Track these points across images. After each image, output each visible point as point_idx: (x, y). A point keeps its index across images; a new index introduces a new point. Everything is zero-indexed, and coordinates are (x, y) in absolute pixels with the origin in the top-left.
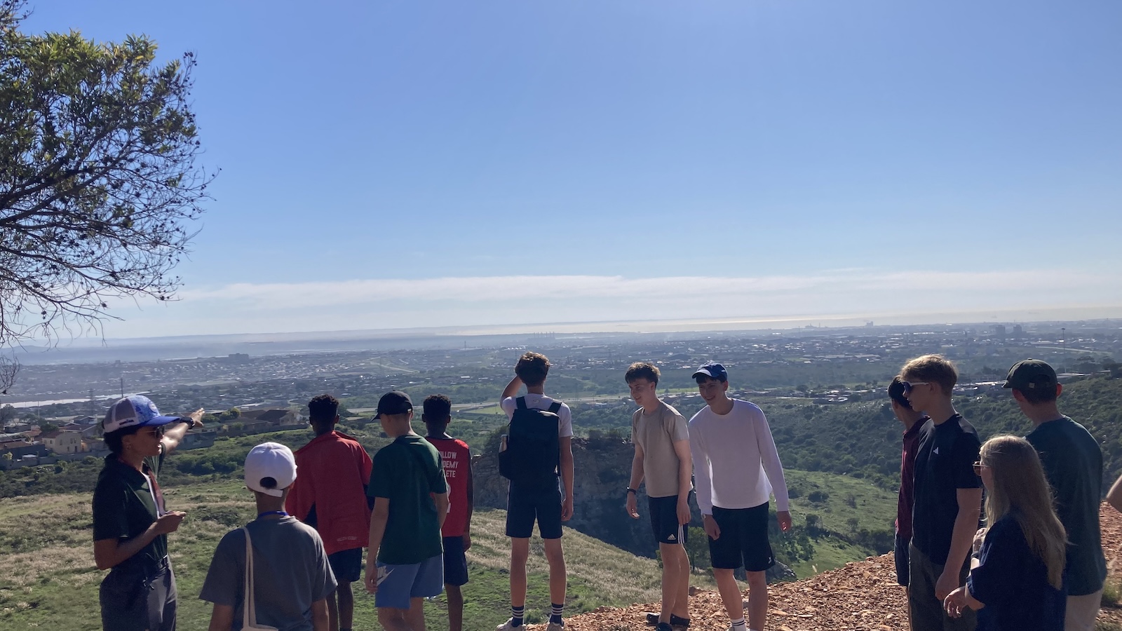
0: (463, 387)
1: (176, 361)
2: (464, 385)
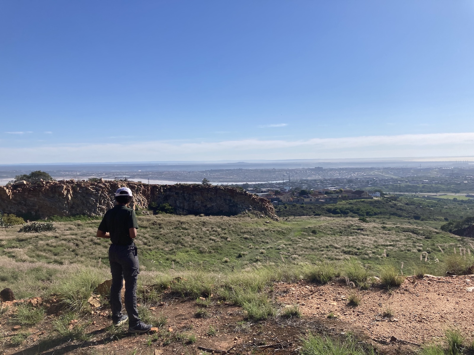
0: (425, 185)
1: (295, 169)
2: (426, 185)
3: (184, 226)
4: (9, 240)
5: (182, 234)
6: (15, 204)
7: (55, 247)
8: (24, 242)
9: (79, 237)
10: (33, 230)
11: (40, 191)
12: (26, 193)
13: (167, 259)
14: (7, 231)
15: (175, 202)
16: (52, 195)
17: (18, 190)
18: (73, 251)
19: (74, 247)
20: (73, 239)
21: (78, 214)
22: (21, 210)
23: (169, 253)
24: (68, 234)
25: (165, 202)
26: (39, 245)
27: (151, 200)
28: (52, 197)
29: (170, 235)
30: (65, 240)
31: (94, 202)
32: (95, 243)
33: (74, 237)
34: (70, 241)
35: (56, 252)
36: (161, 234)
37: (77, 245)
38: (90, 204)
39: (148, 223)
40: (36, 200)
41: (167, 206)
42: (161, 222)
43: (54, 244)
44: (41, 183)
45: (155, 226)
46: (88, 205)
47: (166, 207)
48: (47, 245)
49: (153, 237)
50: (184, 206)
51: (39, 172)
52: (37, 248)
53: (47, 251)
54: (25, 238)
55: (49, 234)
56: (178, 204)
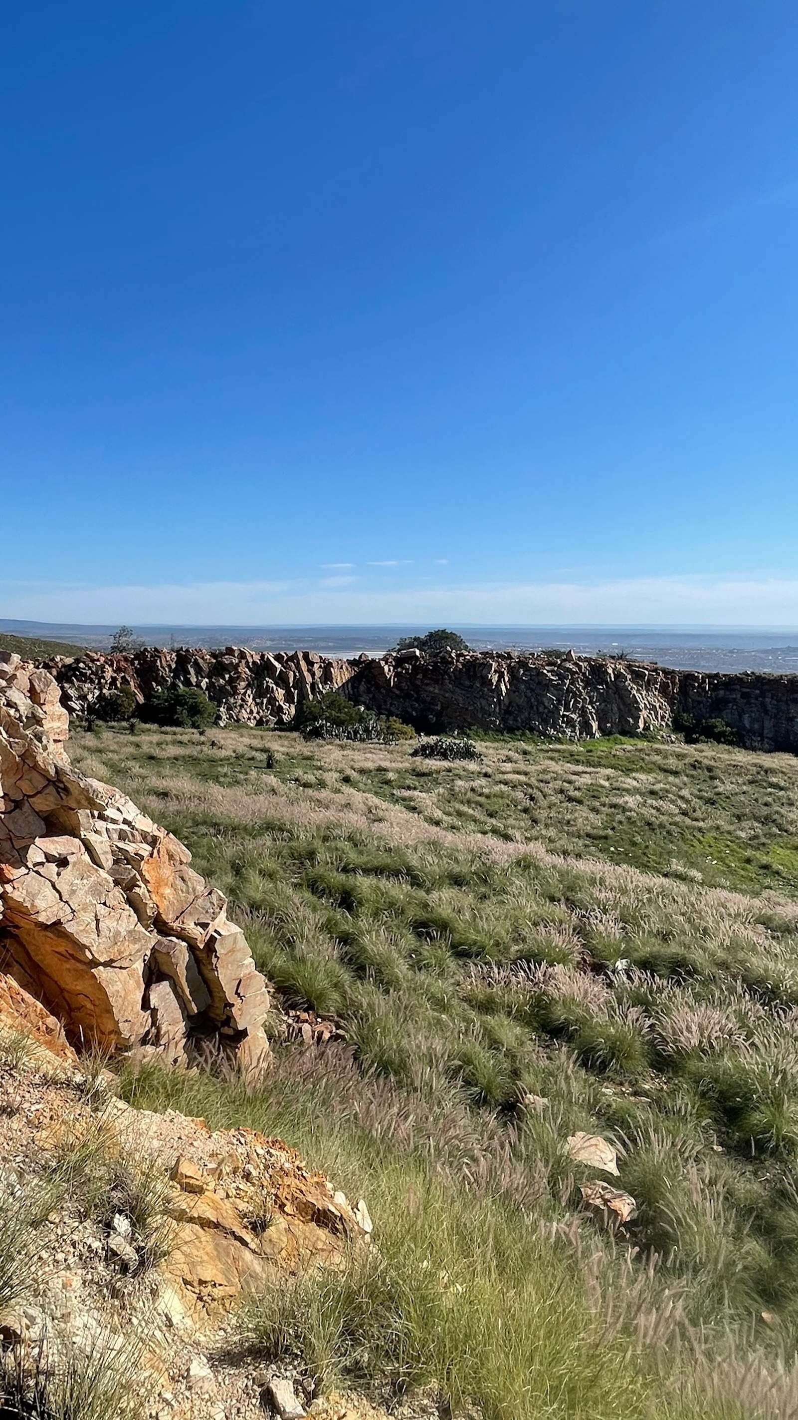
3: (774, 780)
4: (398, 771)
5: (774, 800)
6: (398, 697)
7: (488, 797)
8: (425, 778)
9: (533, 781)
10: (437, 755)
11: (446, 672)
12: (420, 676)
13: (748, 861)
14: (389, 752)
15: (740, 716)
16: (467, 683)
17: (407, 669)
18: (526, 811)
19: (528, 803)
20: (521, 784)
21: (518, 729)
22: (410, 710)
23: (750, 845)
24: (508, 770)
25: (713, 715)
26: (457, 789)
27: (678, 707)
28: (468, 687)
29: (742, 799)
30: (506, 783)
31: (553, 704)
32: (570, 799)
33: (523, 778)
34: (515, 786)
35: (491, 809)
36: (718, 794)
37: (532, 799)
38: (545, 707)
39: (680, 763)
40: (437, 691)
41: (720, 725)
42: (712, 763)
43: (486, 791)
44: (448, 657)
45: (699, 771)
46: (541, 709)
47: (716, 727)
48: (473, 790)
49: (700, 798)
50: (763, 728)
51: (443, 631)
52: (453, 795)
53: (473, 805)
54: (427, 771)
55: (472, 766)
56: (747, 723)
